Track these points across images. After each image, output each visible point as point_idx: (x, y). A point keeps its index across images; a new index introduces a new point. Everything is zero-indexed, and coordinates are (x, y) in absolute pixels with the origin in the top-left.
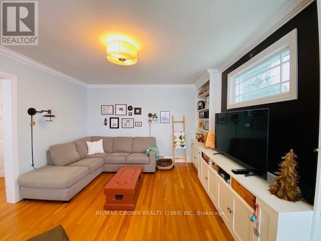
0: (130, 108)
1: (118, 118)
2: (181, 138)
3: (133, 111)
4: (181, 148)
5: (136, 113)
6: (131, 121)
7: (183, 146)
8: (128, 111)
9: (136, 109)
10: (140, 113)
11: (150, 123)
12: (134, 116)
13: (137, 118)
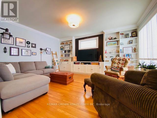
0: (28, 43)
1: (18, 48)
2: (57, 61)
3: (30, 45)
4: (58, 65)
5: (32, 47)
6: (29, 52)
7: (58, 64)
8: (27, 45)
9: (32, 44)
10: (35, 47)
11: (41, 53)
12: (31, 48)
13: (33, 50)
